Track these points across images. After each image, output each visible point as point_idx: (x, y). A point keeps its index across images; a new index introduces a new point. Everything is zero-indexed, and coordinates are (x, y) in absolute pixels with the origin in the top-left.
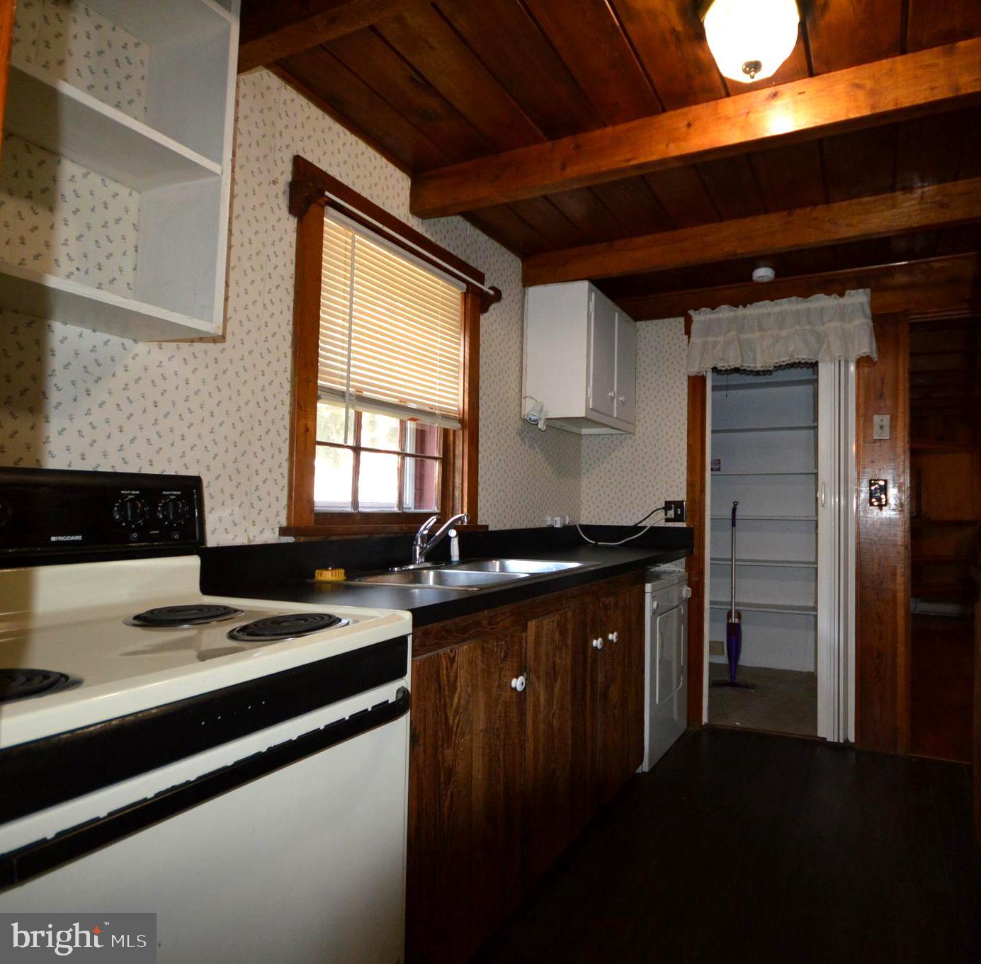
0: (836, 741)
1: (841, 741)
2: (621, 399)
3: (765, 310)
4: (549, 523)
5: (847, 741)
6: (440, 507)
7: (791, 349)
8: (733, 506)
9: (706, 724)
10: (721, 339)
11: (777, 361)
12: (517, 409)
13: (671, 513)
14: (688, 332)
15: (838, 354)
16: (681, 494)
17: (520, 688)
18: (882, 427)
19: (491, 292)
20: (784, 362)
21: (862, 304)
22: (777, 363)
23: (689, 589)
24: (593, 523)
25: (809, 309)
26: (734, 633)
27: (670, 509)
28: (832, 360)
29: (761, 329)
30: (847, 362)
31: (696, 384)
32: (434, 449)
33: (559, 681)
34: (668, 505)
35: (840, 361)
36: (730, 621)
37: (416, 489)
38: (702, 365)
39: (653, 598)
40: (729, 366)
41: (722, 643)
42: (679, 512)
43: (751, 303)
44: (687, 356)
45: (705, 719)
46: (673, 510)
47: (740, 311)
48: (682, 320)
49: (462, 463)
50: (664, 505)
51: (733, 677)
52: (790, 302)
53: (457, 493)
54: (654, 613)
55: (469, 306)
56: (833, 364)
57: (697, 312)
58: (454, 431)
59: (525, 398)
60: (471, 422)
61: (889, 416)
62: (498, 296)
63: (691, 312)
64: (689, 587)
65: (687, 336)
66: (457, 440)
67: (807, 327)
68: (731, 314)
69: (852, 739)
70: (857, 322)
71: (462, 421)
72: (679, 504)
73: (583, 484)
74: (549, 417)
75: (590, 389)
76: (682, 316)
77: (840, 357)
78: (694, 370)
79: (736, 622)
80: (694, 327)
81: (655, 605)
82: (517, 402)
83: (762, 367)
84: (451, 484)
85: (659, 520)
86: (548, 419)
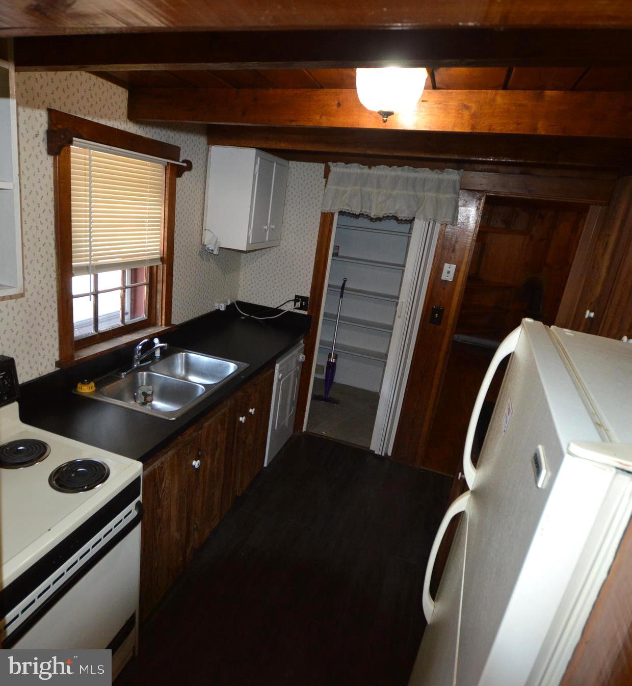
0: (380, 454)
1: (383, 455)
2: (272, 227)
3: (384, 172)
4: (217, 308)
5: (386, 454)
6: (147, 315)
7: (397, 207)
8: (343, 282)
9: (305, 432)
10: (349, 189)
11: (386, 212)
12: (199, 237)
13: (298, 304)
14: (326, 176)
15: (429, 218)
16: (307, 294)
17: (197, 466)
18: (449, 272)
19: (185, 165)
20: (391, 213)
21: (455, 182)
22: (385, 214)
23: (304, 356)
24: (246, 301)
25: (416, 179)
26: (331, 368)
27: (298, 301)
28: (425, 219)
29: (379, 186)
30: (435, 222)
31: (326, 219)
32: (144, 279)
33: (218, 449)
34: (297, 298)
35: (429, 222)
36: (329, 360)
37: (131, 300)
38: (332, 208)
39: (280, 372)
40: (352, 211)
41: (323, 366)
42: (304, 304)
43: (375, 166)
44: (323, 195)
45: (304, 429)
46: (300, 302)
47: (366, 170)
48: (323, 166)
49: (161, 287)
50: (294, 298)
51: (327, 392)
52: (402, 170)
53: (159, 306)
54: (279, 380)
55: (168, 176)
56: (425, 222)
57: (335, 164)
58: (157, 266)
59: (205, 230)
60: (168, 258)
61: (455, 266)
62: (189, 166)
63: (330, 164)
64: (304, 354)
65: (325, 179)
66: (159, 271)
67: (412, 193)
68: (359, 171)
69: (390, 454)
70: (448, 196)
71: (162, 259)
72: (304, 299)
73: (241, 273)
74: (221, 246)
75: (251, 231)
76: (323, 163)
77: (430, 219)
78: (327, 209)
79: (333, 361)
80: (331, 176)
81: (281, 375)
82: (200, 232)
83: (374, 216)
84: (154, 300)
85: (289, 307)
86: (220, 248)
